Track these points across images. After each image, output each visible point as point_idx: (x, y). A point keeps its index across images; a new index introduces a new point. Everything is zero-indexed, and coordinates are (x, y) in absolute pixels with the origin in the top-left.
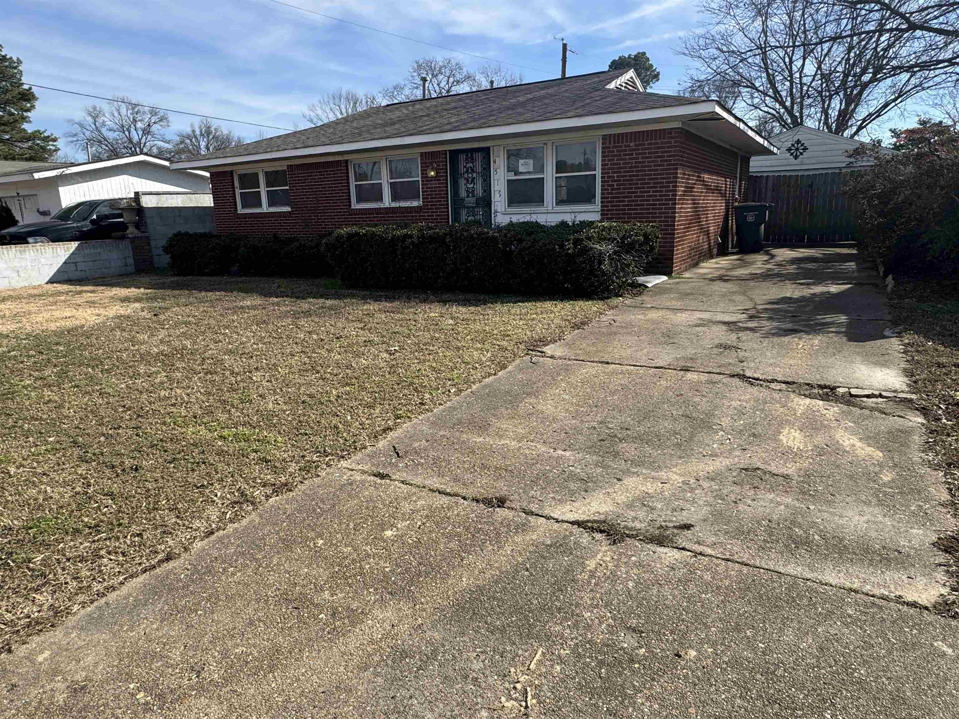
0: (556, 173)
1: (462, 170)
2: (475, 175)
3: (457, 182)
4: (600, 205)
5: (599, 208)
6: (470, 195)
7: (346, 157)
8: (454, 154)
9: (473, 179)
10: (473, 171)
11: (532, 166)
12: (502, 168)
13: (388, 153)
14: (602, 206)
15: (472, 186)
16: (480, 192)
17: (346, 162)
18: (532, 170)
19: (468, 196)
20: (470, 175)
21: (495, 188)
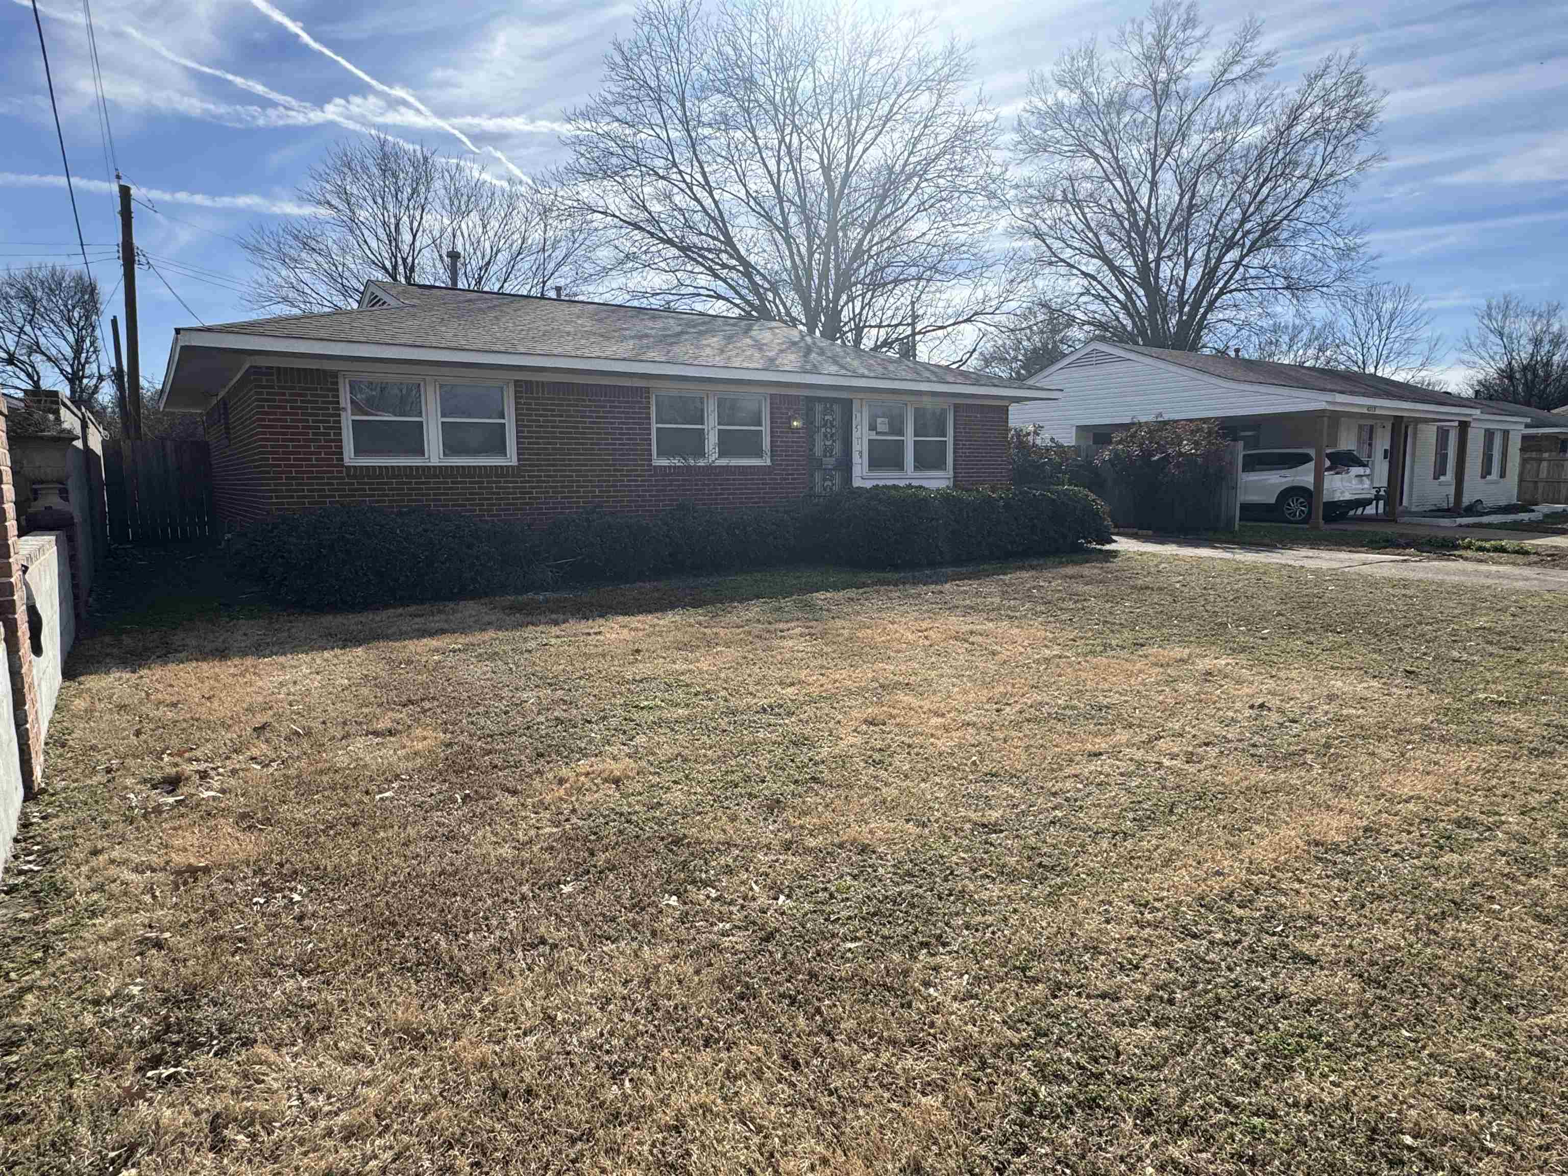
0: (915, 436)
1: (820, 422)
2: (834, 431)
3: (813, 436)
4: (952, 471)
5: (951, 474)
6: (828, 454)
8: (809, 402)
9: (832, 435)
10: (832, 426)
11: (887, 426)
12: (864, 426)
14: (955, 473)
15: (830, 443)
16: (838, 451)
17: (649, 390)
18: (888, 430)
19: (825, 456)
20: (829, 430)
21: (856, 447)
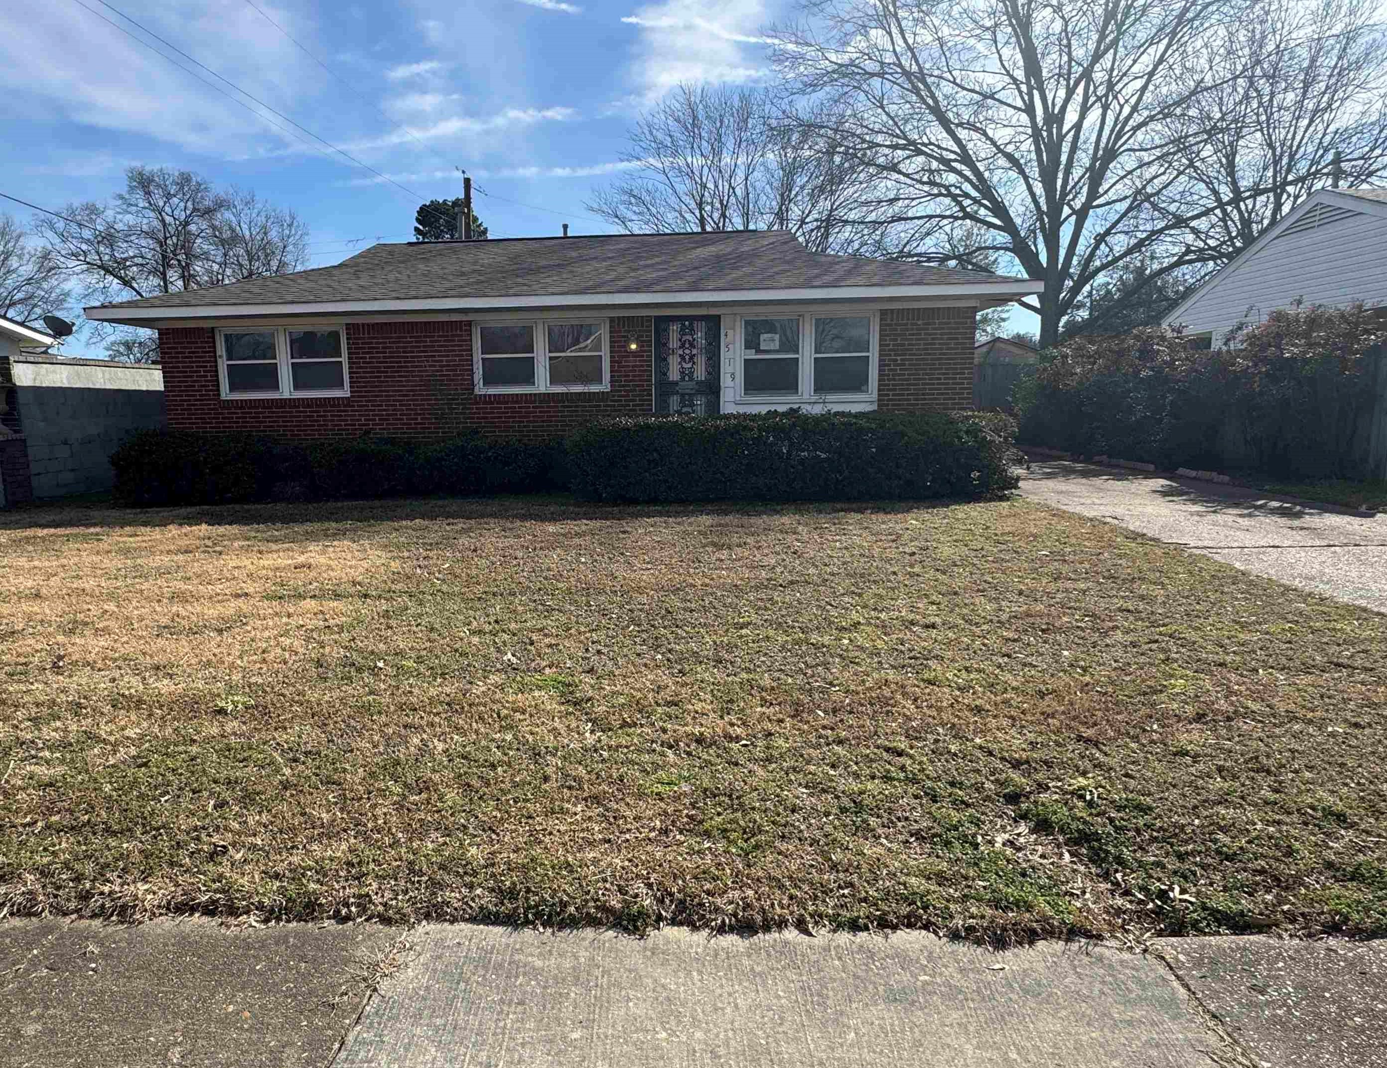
0: (816, 352)
1: (674, 343)
2: (694, 351)
3: (665, 359)
4: (876, 392)
5: (875, 396)
6: (687, 378)
7: (470, 317)
8: (663, 322)
9: (692, 357)
10: (692, 346)
11: (777, 343)
12: (738, 345)
13: (545, 315)
14: (879, 395)
15: (690, 365)
16: (700, 373)
17: (469, 324)
18: (777, 348)
19: (683, 379)
20: (687, 351)
21: (726, 369)
